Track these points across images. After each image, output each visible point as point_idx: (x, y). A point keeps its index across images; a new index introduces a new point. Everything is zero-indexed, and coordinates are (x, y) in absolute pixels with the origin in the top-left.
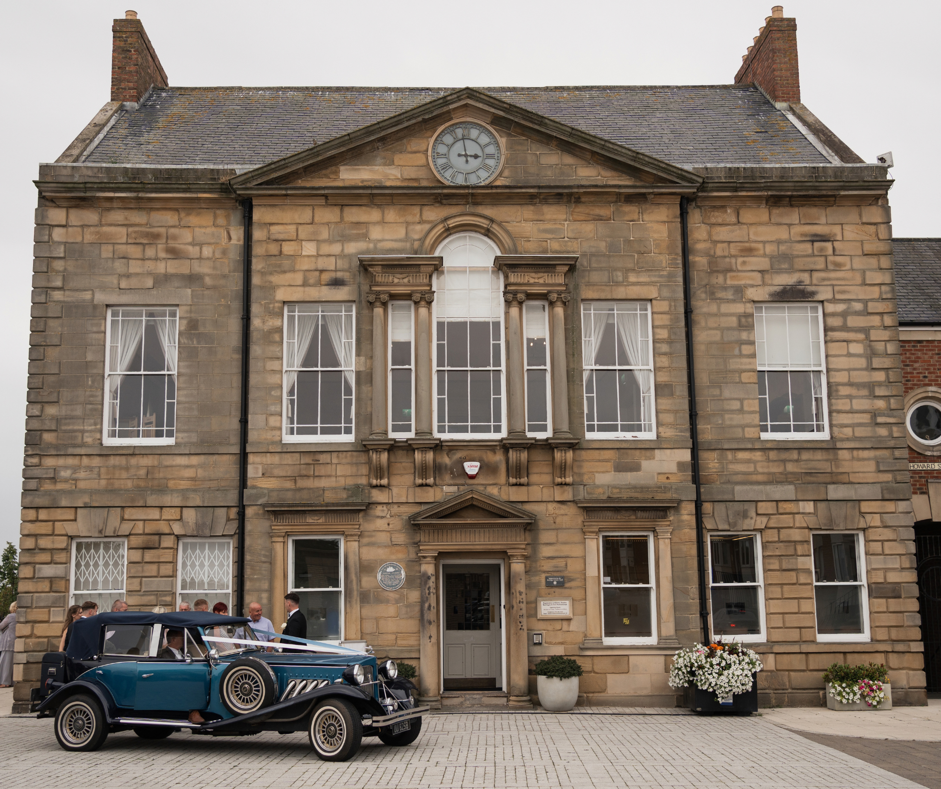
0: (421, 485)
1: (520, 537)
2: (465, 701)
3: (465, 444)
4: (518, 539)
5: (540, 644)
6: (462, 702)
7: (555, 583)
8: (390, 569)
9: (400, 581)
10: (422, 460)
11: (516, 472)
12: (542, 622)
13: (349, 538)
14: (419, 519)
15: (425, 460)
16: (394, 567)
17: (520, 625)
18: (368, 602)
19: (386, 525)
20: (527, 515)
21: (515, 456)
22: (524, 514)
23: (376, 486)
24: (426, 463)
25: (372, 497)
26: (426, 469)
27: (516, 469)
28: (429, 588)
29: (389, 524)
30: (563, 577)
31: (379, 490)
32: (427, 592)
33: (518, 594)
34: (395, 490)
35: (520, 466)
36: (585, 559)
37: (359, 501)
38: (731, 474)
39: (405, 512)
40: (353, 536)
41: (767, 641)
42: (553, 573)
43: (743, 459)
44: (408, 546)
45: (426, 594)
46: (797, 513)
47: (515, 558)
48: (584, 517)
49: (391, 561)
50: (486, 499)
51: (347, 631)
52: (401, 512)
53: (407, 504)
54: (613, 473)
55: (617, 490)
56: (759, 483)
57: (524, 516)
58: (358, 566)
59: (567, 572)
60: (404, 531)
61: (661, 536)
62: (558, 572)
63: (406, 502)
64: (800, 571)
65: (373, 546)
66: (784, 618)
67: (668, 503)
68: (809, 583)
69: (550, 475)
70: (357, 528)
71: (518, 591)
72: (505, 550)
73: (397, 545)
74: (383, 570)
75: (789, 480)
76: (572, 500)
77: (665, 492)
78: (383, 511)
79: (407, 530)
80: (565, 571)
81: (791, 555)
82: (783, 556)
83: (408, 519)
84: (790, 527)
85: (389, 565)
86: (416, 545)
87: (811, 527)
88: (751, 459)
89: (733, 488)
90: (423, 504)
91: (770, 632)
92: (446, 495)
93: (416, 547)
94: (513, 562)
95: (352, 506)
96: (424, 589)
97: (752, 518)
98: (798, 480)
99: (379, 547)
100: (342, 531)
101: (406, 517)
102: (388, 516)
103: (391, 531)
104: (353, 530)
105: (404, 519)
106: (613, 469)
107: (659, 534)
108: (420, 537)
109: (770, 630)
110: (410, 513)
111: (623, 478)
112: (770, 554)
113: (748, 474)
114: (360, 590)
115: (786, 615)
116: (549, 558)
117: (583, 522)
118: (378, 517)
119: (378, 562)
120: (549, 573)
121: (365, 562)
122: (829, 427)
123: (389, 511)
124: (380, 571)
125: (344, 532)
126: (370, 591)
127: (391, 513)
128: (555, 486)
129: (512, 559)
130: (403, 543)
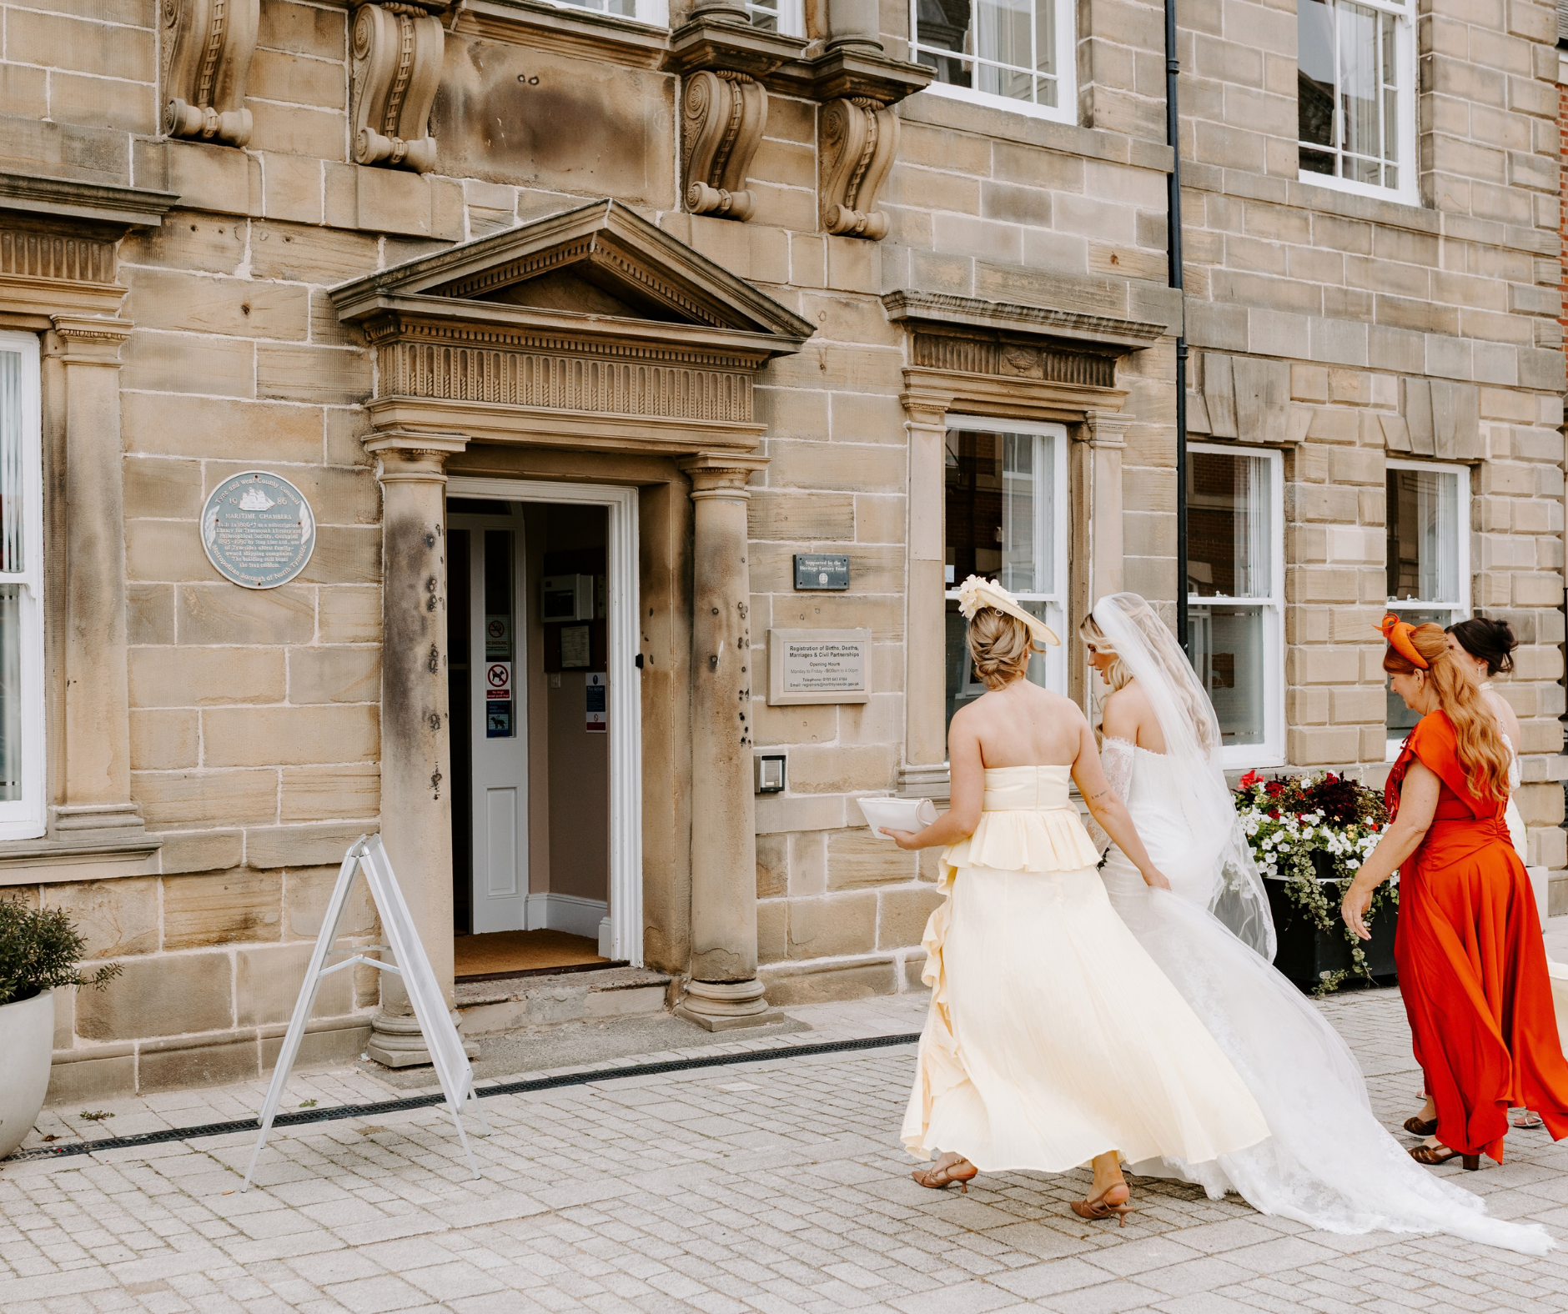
0: (384, 162)
1: (742, 405)
2: (529, 1011)
3: (549, 22)
4: (735, 412)
5: (776, 791)
6: (518, 1019)
7: (823, 579)
8: (255, 501)
9: (296, 549)
10: (400, 54)
11: (715, 163)
12: (778, 711)
13: (75, 350)
14: (410, 291)
15: (412, 58)
16: (269, 492)
17: (741, 725)
18: (163, 637)
19: (238, 312)
20: (784, 325)
21: (727, 100)
22: (775, 319)
23: (197, 137)
24: (410, 71)
25: (178, 180)
26: (404, 95)
27: (718, 152)
28: (430, 582)
29: (246, 310)
30: (844, 561)
31: (211, 155)
32: (424, 596)
33: (735, 614)
34: (271, 168)
35: (733, 144)
36: (902, 500)
37: (132, 186)
38: (1236, 274)
39: (314, 263)
40: (94, 343)
41: (1289, 763)
42: (815, 543)
43: (1262, 233)
44: (326, 407)
45: (417, 607)
46: (1366, 405)
47: (722, 483)
48: (909, 356)
49: (257, 467)
50: (651, 244)
51: (70, 764)
52: (295, 263)
53: (324, 231)
54: (981, 219)
55: (998, 278)
56: (1293, 308)
57: (774, 328)
58: (118, 476)
59: (855, 543)
60: (308, 343)
61: (1102, 439)
62: (829, 543)
63: (323, 223)
64: (1366, 568)
65: (180, 394)
66: (1331, 696)
67: (1136, 336)
68: (1382, 603)
69: (809, 197)
70: (112, 311)
71: (734, 604)
72: (694, 450)
73: (283, 402)
74: (226, 501)
75: (1351, 309)
76: (883, 294)
77: (1112, 303)
78: (222, 249)
79: (322, 341)
80: (849, 538)
81: (1352, 522)
82: (1334, 521)
83: (325, 297)
84: (1351, 443)
85: (252, 480)
86: (356, 407)
87: (1392, 446)
88: (1278, 237)
89: (1245, 315)
90: (382, 240)
91: (1303, 736)
92: (472, 217)
93: (356, 413)
94: (714, 498)
95: (97, 206)
96: (412, 587)
97: (1282, 409)
98: (1369, 312)
99: (204, 403)
100: (47, 317)
101: (316, 287)
102: (243, 272)
103: (257, 340)
104: (99, 316)
105: (311, 292)
106: (981, 208)
107: (1098, 435)
108: (376, 375)
109: (1301, 732)
110: (334, 273)
111: (1007, 239)
112: (1311, 516)
113: (1272, 280)
114: (127, 582)
115: (1336, 689)
116: (807, 491)
117: (905, 373)
118: (202, 273)
119: (203, 469)
120: (807, 544)
121: (145, 460)
122: (1415, 177)
123: (248, 253)
124: (212, 504)
125: (53, 323)
126: (167, 590)
127: (253, 260)
128: (831, 237)
129: (711, 485)
130: (306, 394)
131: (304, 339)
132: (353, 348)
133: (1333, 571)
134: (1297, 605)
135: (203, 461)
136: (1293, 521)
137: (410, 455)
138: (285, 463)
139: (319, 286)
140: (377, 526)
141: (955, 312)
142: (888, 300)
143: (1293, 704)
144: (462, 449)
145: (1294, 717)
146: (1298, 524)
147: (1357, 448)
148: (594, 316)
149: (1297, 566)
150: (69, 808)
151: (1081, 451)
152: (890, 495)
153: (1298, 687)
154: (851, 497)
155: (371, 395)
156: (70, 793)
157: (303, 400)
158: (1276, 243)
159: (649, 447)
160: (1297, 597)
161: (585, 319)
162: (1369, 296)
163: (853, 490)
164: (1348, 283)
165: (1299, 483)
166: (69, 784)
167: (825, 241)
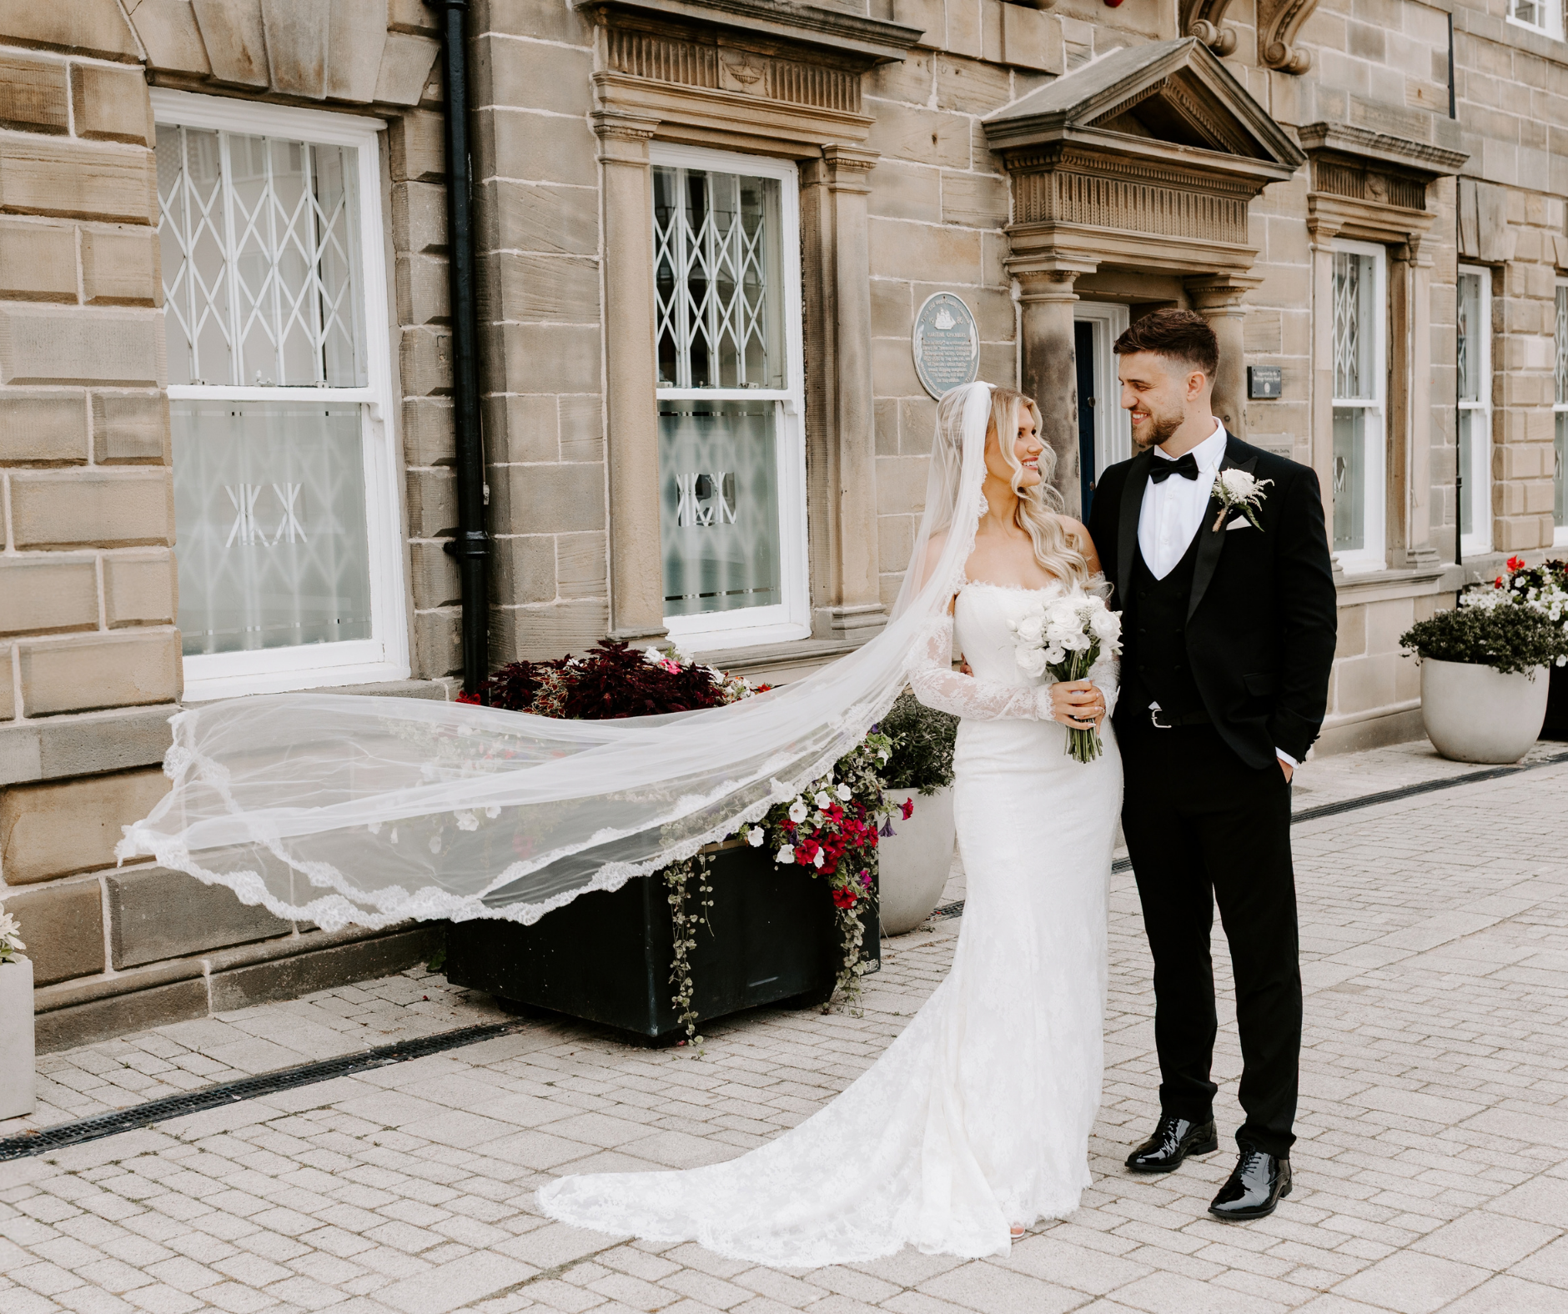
1: (1242, 229)
7: (1267, 388)
8: (945, 320)
13: (838, 178)
14: (1081, 123)
16: (952, 312)
18: (891, 450)
19: (930, 142)
20: (1285, 155)
22: (1281, 149)
28: (1074, 394)
29: (934, 139)
30: (1278, 371)
32: (1071, 407)
33: (1242, 420)
34: (950, 4)
36: (1308, 314)
37: (868, 16)
38: (1473, 107)
39: (973, 95)
40: (852, 171)
41: (1496, 550)
42: (1260, 356)
43: (1487, 69)
44: (982, 231)
45: (1066, 418)
46: (1544, 227)
47: (1231, 301)
48: (1313, 182)
49: (948, 289)
50: (1213, 79)
51: (844, 567)
52: (963, 95)
53: (978, 64)
54: (1346, 55)
55: (1360, 111)
56: (1503, 138)
57: (1278, 158)
58: (868, 298)
59: (1280, 355)
60: (971, 171)
61: (1422, 258)
62: (1267, 355)
63: (981, 57)
64: (1544, 374)
65: (897, 220)
66: (1525, 488)
67: (1450, 165)
68: (1551, 405)
69: (1251, 33)
70: (860, 140)
71: (1241, 412)
72: (1215, 270)
73: (957, 227)
74: (928, 320)
75: (1536, 139)
76: (1301, 125)
77: (1424, 134)
78: (919, 80)
79: (980, 169)
80: (1277, 351)
81: (1536, 333)
82: (1528, 332)
83: (980, 127)
84: (1535, 261)
85: (941, 301)
86: (999, 231)
87: (1562, 265)
88: (1495, 73)
89: (1481, 144)
90: (1012, 74)
91: (1509, 526)
92: (1068, 53)
93: (999, 237)
94: (1225, 314)
95: (872, 41)
96: (1062, 399)
97: (1502, 231)
98: (1544, 142)
99: (912, 227)
100: (819, 146)
101: (976, 117)
102: (933, 103)
103: (941, 168)
104: (854, 145)
105: (972, 122)
106: (1347, 46)
107: (1419, 255)
108: (1011, 201)
109: (1507, 523)
110: (984, 105)
111: (1361, 74)
112: (1515, 327)
113: (1492, 113)
114: (874, 398)
115: (1529, 483)
116: (1254, 308)
117: (1311, 199)
118: (908, 105)
119: (912, 290)
120: (1254, 356)
121: (879, 282)
122: (1560, 17)
123: (935, 85)
124: (920, 323)
125: (824, 151)
126: (894, 403)
127: (939, 92)
128: (1272, 72)
129: (1221, 303)
130: (971, 219)
131: (967, 168)
132: (997, 176)
133: (1528, 378)
134: (1505, 408)
135: (912, 282)
136: (1502, 332)
137: (1059, 277)
138: (959, 284)
139: (976, 116)
140: (1012, 343)
141: (1353, 142)
142: (1305, 131)
143: (1501, 497)
144: (1094, 270)
145: (1501, 509)
146: (1506, 335)
147: (1538, 266)
148: (1182, 147)
149: (1505, 373)
150: (845, 609)
151: (1403, 270)
152: (1300, 311)
153: (1505, 482)
154: (1278, 313)
155: (1008, 221)
156: (845, 594)
157: (969, 225)
158: (1493, 77)
159: (1192, 268)
160: (1505, 401)
161: (1177, 150)
162: (1545, 127)
163: (1281, 306)
164: (1535, 116)
165: (1507, 298)
166: (844, 587)
167: (1267, 76)
